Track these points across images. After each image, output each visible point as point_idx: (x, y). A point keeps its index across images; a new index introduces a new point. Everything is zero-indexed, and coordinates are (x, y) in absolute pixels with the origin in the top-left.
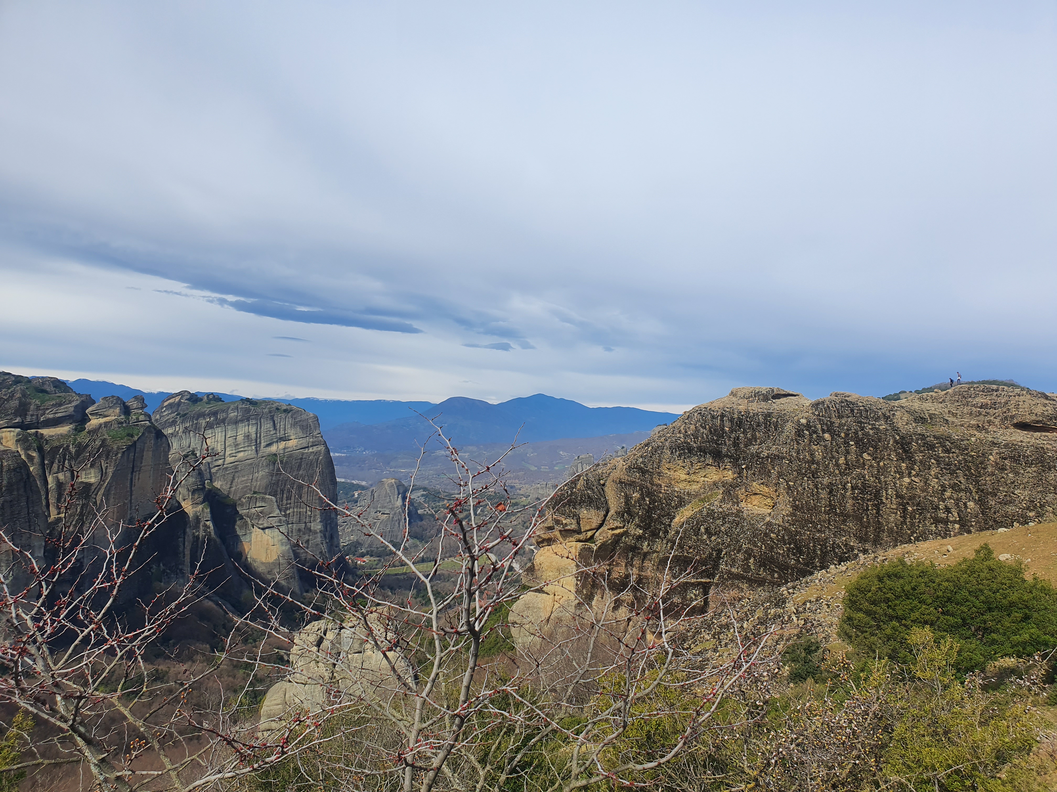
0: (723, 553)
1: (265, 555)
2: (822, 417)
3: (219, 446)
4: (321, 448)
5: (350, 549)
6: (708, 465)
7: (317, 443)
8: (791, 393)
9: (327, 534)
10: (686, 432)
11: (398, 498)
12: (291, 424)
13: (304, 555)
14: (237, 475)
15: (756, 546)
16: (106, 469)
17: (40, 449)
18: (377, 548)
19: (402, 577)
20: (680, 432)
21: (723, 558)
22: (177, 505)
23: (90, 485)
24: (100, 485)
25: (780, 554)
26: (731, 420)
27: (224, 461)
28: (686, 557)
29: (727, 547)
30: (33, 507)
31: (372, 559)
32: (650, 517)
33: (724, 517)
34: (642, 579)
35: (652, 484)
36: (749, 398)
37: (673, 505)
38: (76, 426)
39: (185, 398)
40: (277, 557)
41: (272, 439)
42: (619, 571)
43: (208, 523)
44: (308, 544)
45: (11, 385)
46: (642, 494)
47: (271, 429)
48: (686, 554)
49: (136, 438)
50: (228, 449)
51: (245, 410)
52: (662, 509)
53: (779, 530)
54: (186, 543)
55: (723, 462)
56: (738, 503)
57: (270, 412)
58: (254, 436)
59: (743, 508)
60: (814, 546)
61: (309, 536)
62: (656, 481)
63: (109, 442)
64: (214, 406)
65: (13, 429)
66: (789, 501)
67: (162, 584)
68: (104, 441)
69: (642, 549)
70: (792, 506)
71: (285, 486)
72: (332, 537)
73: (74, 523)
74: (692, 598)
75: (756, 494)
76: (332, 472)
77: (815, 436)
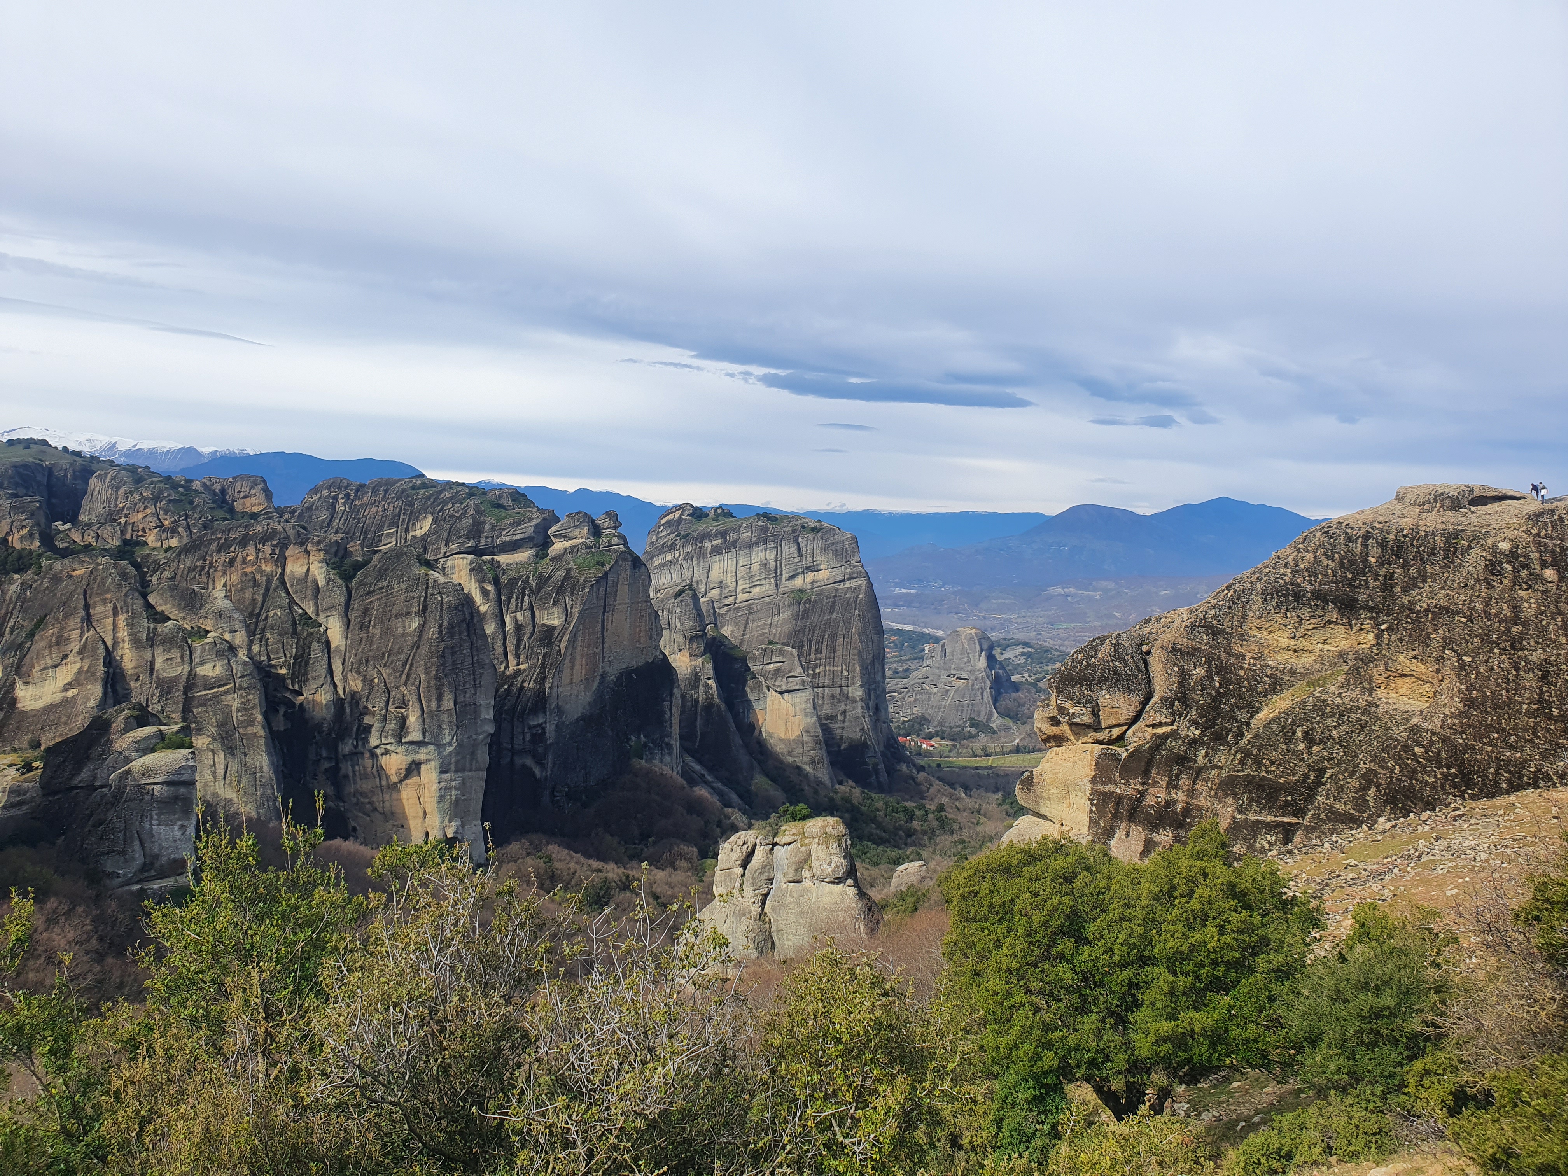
0: (1327, 775)
1: (783, 729)
2: (1546, 537)
3: (729, 578)
4: (862, 582)
5: (913, 725)
6: (1330, 622)
7: (855, 575)
8: (1509, 493)
9: (871, 704)
10: (1297, 565)
11: (980, 656)
12: (821, 549)
13: (840, 731)
14: (751, 617)
15: (1384, 766)
16: (571, 608)
17: (496, 582)
18: (951, 728)
19: (985, 772)
20: (1286, 566)
21: (1324, 784)
22: (661, 657)
23: (554, 628)
24: (564, 628)
25: (1427, 783)
26: (1383, 544)
27: (735, 599)
28: (1263, 779)
29: (1336, 765)
30: (478, 655)
31: (943, 742)
32: (1217, 709)
33: (1341, 713)
34: (1192, 810)
35: (1229, 654)
36: (1424, 503)
37: (1260, 689)
38: (538, 551)
39: (687, 512)
40: (799, 733)
41: (797, 569)
42: (1156, 795)
43: (710, 682)
44: (845, 717)
45: (464, 499)
46: (1209, 671)
47: (795, 555)
48: (1263, 774)
49: (607, 567)
50: (740, 583)
51: (762, 530)
52: (1239, 695)
53: (1431, 741)
54: (674, 708)
55: (1358, 619)
56: (1371, 691)
57: (794, 531)
58: (772, 565)
59: (1380, 699)
60: (1497, 773)
61: (846, 705)
62: (1236, 648)
63: (574, 573)
64: (725, 524)
65: (466, 556)
66: (1459, 691)
67: (643, 762)
68: (569, 571)
69: (1196, 761)
70: (1463, 700)
71: (813, 635)
72: (877, 709)
73: (535, 677)
74: (1263, 847)
75: (1405, 675)
76: (878, 617)
77: (1524, 573)
